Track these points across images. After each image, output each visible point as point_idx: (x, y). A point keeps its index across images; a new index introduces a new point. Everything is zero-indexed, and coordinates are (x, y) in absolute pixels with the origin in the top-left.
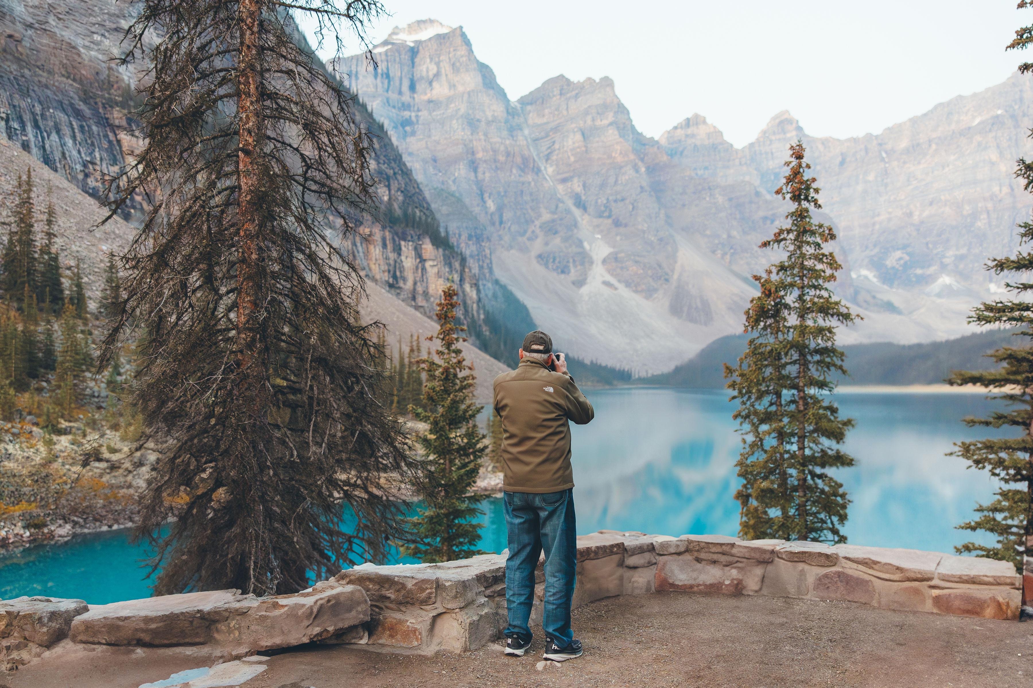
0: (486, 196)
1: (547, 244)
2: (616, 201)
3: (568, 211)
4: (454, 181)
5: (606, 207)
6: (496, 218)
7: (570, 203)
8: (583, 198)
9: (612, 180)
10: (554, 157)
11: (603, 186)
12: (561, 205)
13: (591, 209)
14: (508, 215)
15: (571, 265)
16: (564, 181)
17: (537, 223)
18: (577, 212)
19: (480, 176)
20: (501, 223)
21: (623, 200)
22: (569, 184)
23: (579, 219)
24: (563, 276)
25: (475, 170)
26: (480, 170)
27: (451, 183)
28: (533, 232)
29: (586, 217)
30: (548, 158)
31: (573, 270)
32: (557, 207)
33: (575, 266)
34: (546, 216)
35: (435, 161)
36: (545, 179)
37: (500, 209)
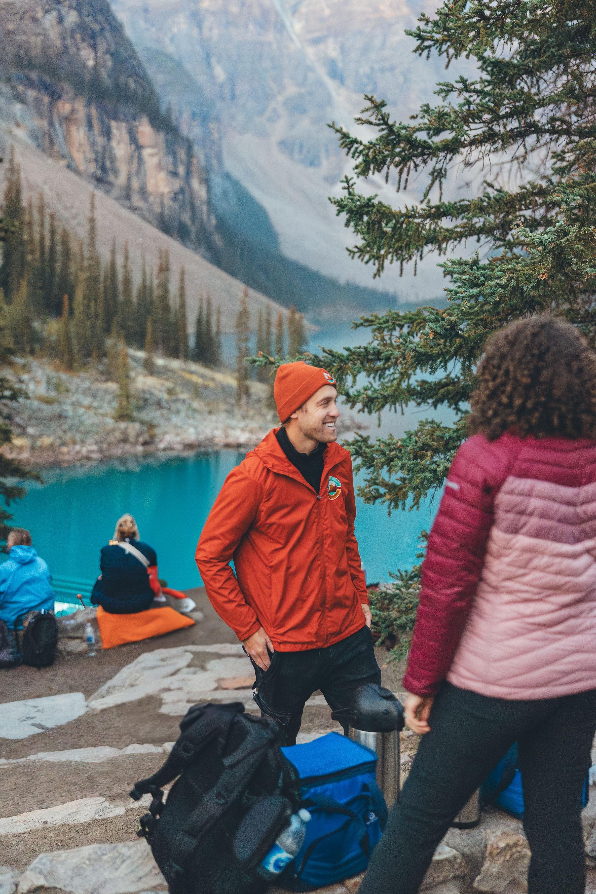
0: (214, 60)
1: (292, 126)
2: (382, 71)
3: (320, 84)
4: (172, 40)
5: (369, 77)
6: (227, 91)
7: (322, 72)
8: (340, 65)
9: (377, 42)
10: (303, 9)
11: (366, 50)
12: (311, 75)
13: (350, 82)
14: (242, 87)
15: (323, 155)
16: (316, 42)
17: (280, 99)
18: (331, 84)
19: (206, 33)
20: (233, 97)
21: (392, 69)
22: (322, 47)
23: (334, 94)
24: (311, 170)
25: (200, 26)
26: (206, 24)
27: (167, 41)
28: (274, 110)
29: (343, 91)
30: (295, 11)
31: (325, 163)
32: (305, 78)
33: (328, 156)
34: (292, 90)
35: (146, 10)
36: (291, 39)
37: (232, 78)
